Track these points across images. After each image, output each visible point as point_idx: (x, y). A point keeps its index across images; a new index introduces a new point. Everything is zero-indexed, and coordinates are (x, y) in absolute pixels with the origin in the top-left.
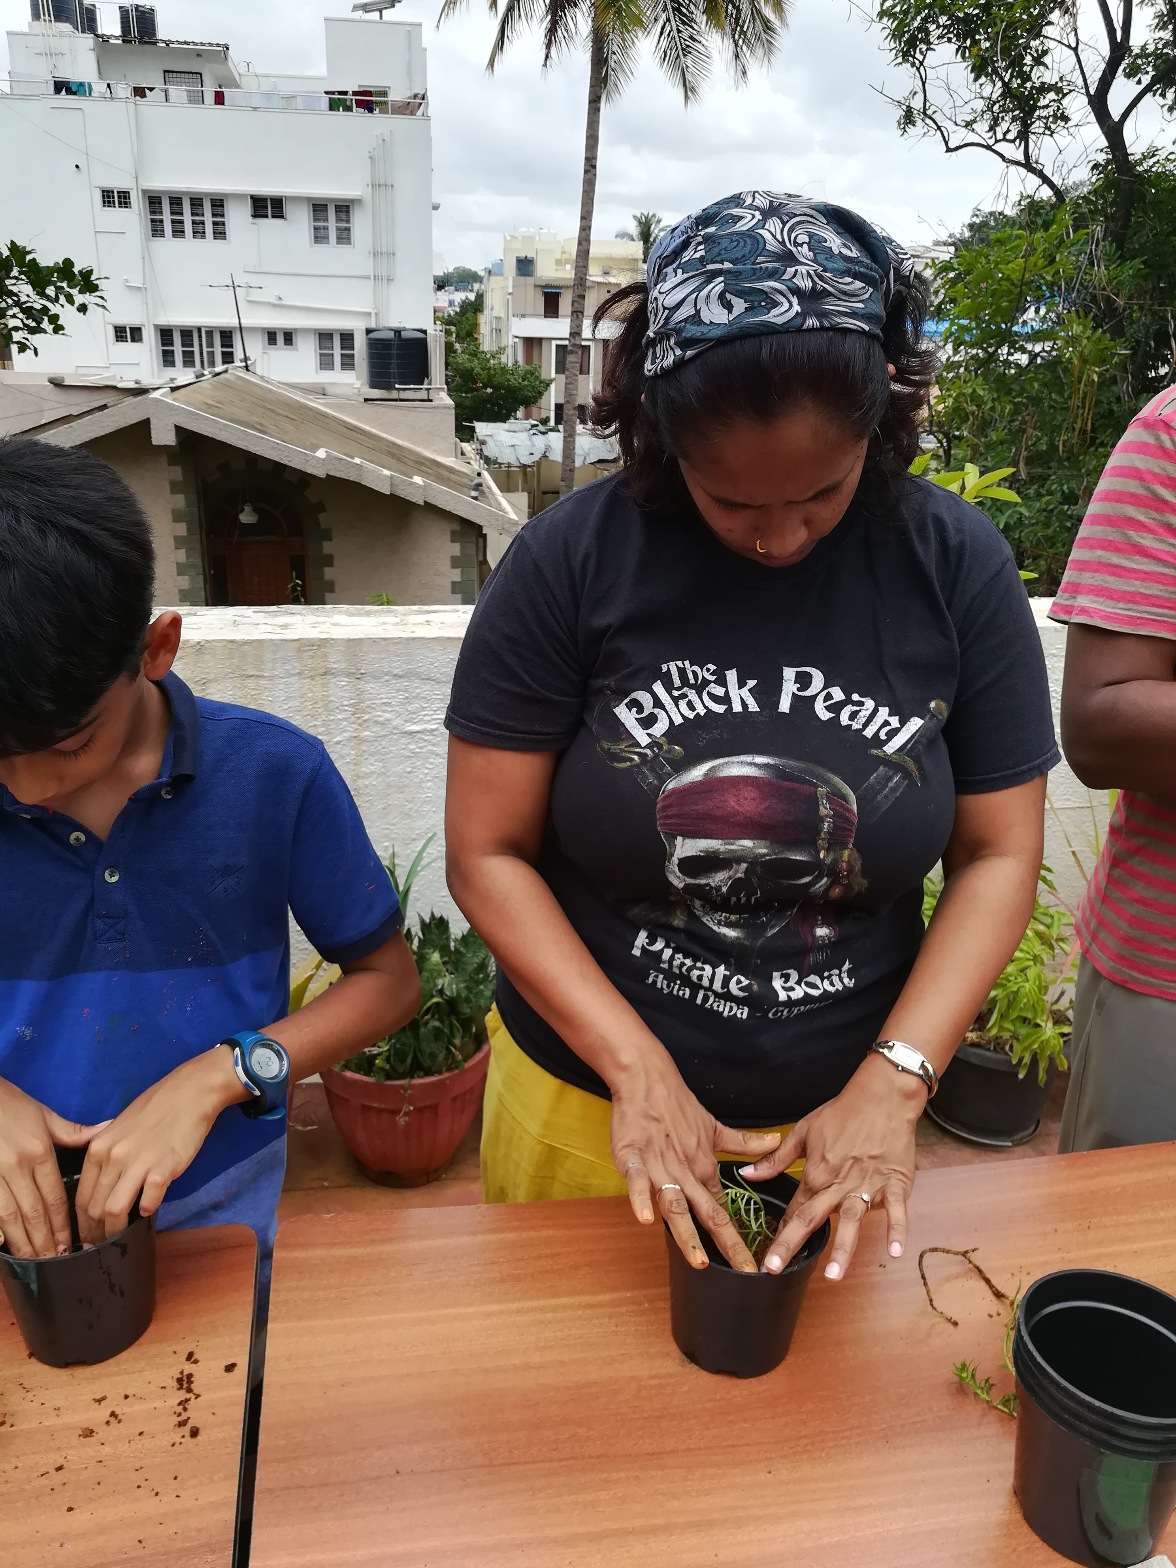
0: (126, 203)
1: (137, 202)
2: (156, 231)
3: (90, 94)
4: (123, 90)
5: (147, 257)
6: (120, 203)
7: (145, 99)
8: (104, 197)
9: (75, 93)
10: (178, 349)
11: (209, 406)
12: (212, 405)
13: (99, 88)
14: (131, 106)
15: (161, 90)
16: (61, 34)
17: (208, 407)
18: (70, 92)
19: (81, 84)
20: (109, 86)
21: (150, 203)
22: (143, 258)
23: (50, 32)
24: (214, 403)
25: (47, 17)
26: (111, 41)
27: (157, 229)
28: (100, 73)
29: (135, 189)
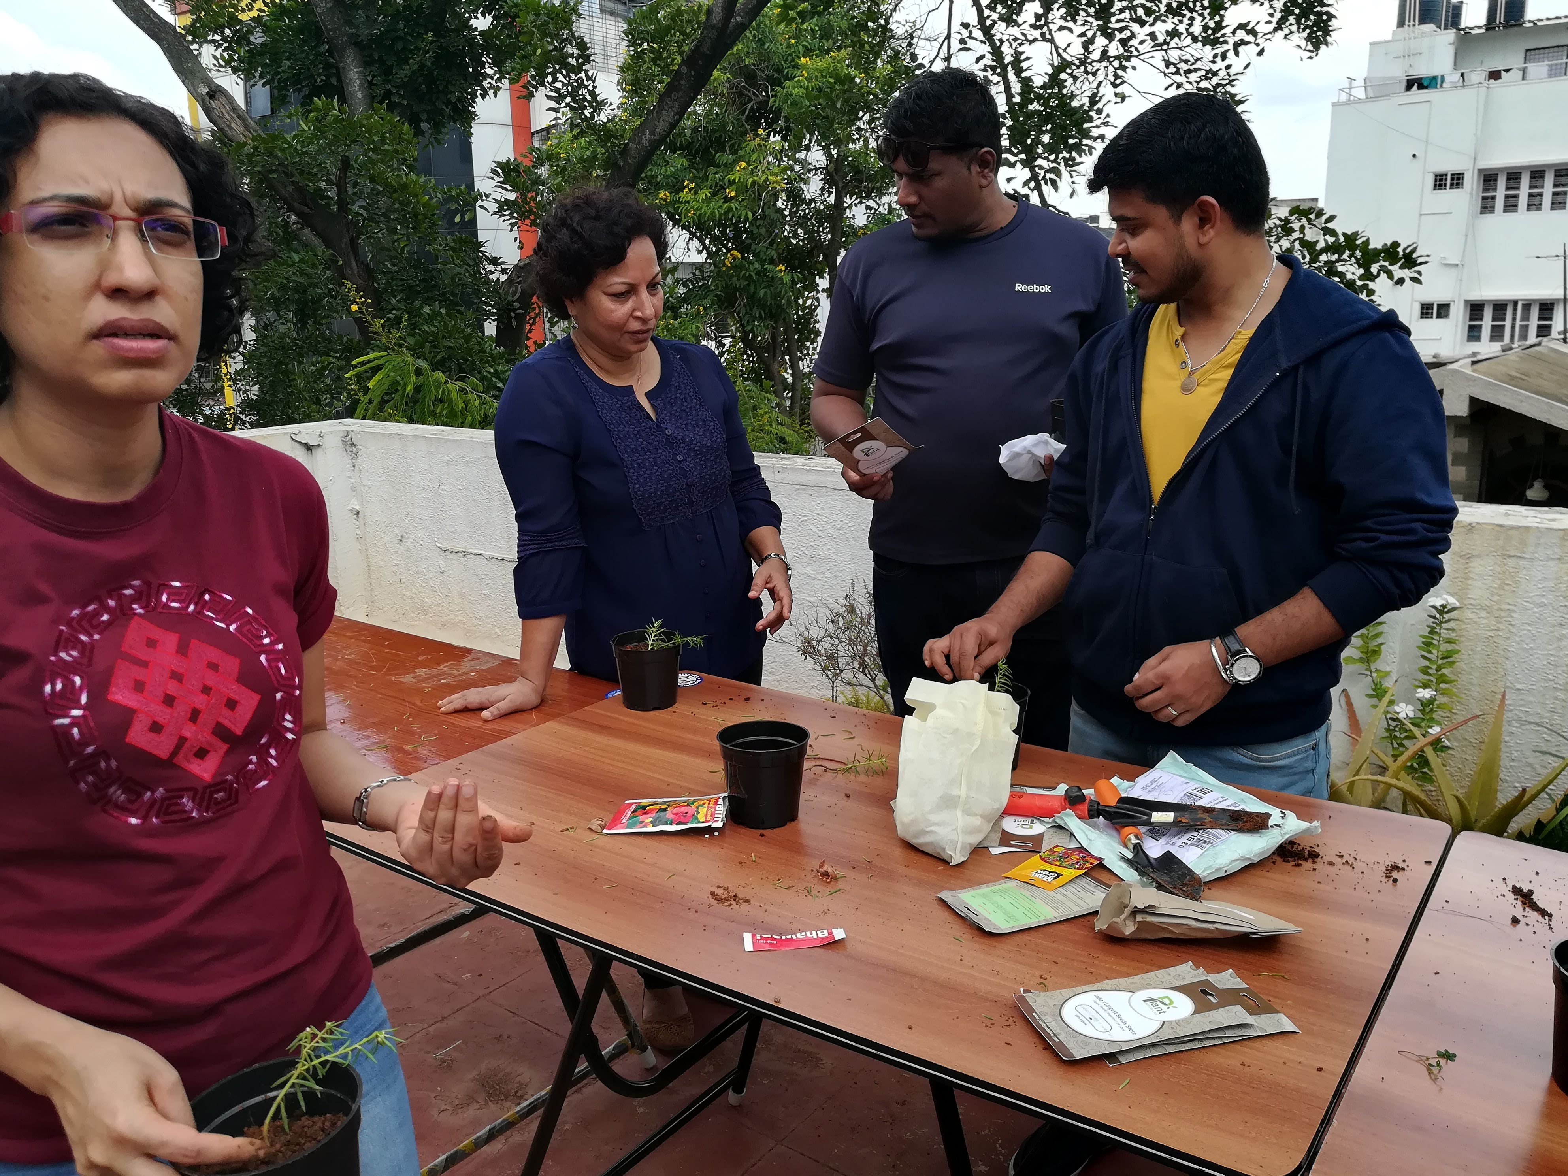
0: (1458, 184)
1: (1470, 183)
2: (1486, 208)
3: (1441, 86)
4: (1477, 76)
5: (1470, 235)
6: (1452, 184)
7: (1500, 81)
8: (1436, 180)
9: (1426, 87)
10: (1487, 322)
11: (1513, 378)
12: (1516, 377)
13: (1453, 78)
14: (1483, 90)
15: (1519, 69)
16: (1423, 35)
17: (1511, 380)
18: (1421, 86)
19: (1434, 78)
20: (1462, 75)
21: (1485, 181)
22: (1467, 236)
23: (1412, 35)
24: (1518, 375)
25: (1412, 23)
26: (1473, 32)
27: (1487, 206)
28: (1455, 64)
29: (1471, 171)
